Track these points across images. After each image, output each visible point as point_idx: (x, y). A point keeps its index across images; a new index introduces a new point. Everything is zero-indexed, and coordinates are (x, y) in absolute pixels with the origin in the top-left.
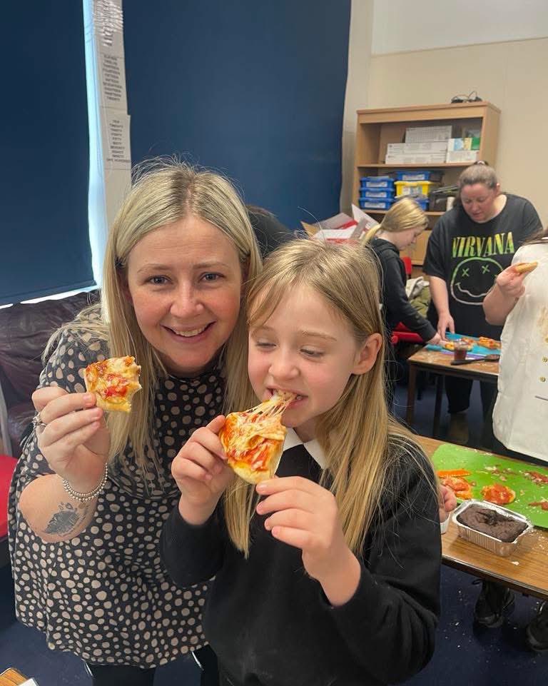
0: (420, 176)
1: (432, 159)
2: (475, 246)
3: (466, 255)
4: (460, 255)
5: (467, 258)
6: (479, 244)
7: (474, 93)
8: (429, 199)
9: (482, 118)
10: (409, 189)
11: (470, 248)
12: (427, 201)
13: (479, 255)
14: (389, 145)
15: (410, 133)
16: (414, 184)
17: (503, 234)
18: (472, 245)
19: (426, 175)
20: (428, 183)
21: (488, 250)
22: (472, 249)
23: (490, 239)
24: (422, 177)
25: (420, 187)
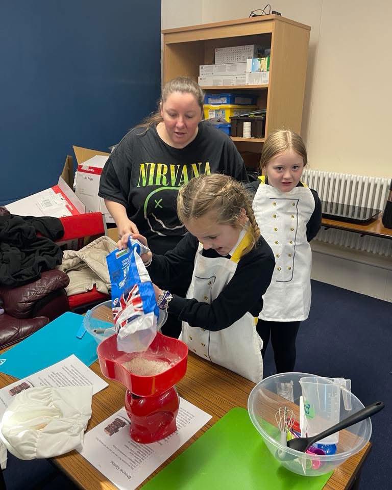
0: (222, 99)
1: (237, 81)
2: (168, 175)
3: (158, 183)
4: (151, 183)
5: (159, 187)
6: (173, 172)
7: (268, 6)
8: (231, 124)
9: (271, 33)
10: (214, 113)
11: (162, 177)
12: (229, 126)
13: (173, 183)
14: (200, 66)
15: (219, 54)
16: (217, 107)
17: (200, 164)
18: (164, 173)
19: (227, 97)
20: (229, 106)
21: (183, 179)
22: (165, 179)
23: (185, 167)
24: (224, 100)
25: (223, 110)
